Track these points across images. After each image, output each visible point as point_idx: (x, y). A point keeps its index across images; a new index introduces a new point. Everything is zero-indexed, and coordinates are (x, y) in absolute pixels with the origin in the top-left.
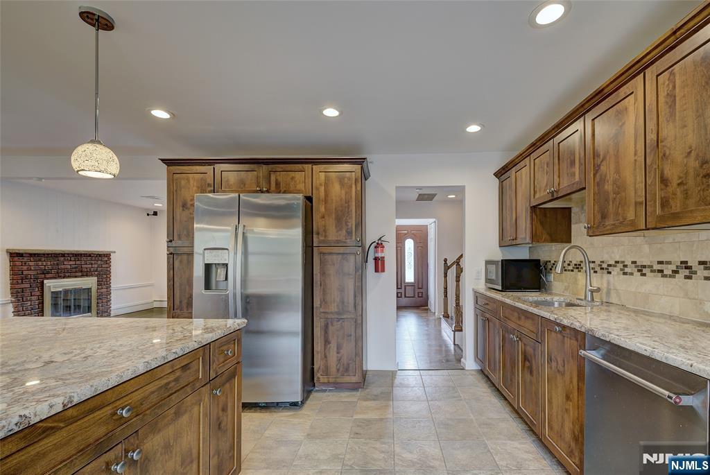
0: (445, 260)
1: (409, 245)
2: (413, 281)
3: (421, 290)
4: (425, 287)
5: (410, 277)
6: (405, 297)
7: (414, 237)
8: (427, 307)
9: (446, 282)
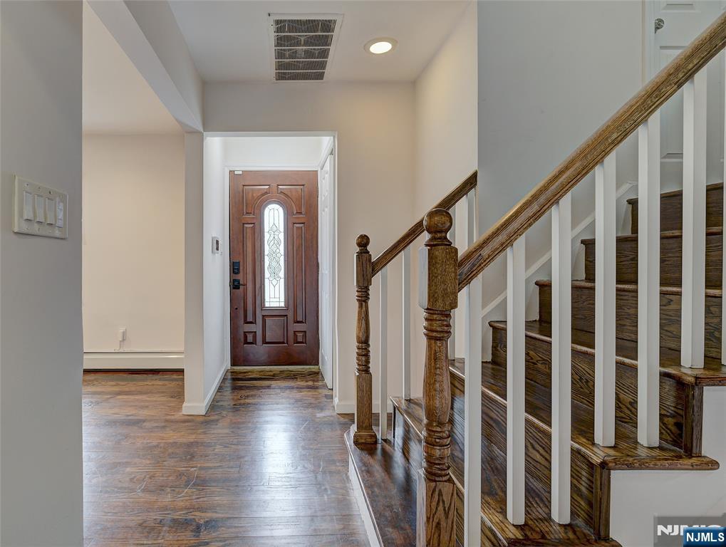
0: (364, 242)
1: (274, 218)
2: (282, 304)
3: (299, 327)
4: (310, 319)
5: (275, 294)
6: (264, 342)
7: (285, 201)
8: (313, 368)
9: (364, 318)
